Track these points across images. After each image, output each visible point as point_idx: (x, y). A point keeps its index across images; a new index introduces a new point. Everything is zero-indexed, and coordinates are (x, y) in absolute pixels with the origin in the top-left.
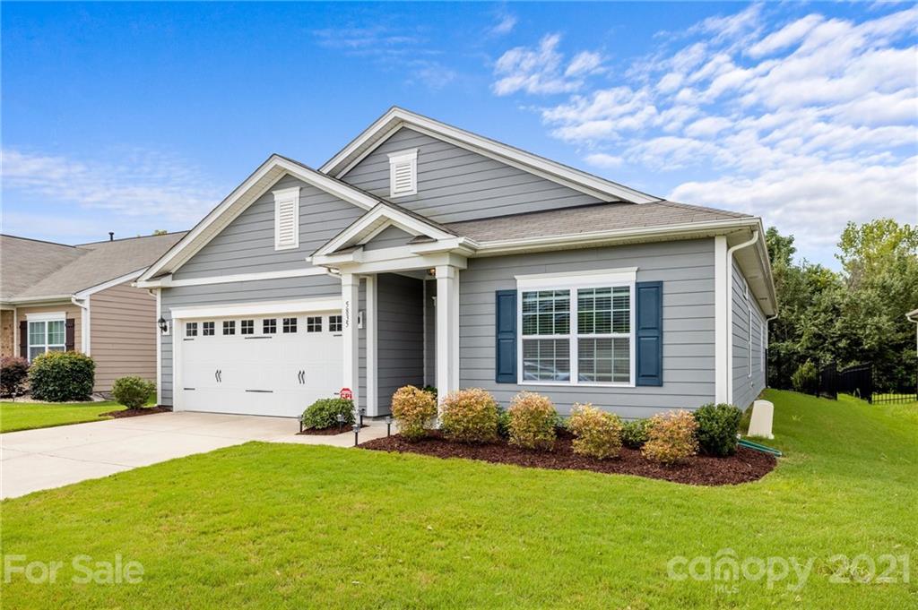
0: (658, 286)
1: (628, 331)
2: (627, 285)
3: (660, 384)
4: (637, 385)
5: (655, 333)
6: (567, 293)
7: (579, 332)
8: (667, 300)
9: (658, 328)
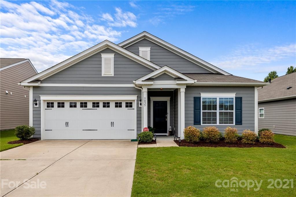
0: (241, 98)
1: (233, 110)
2: (233, 97)
3: (241, 124)
4: (235, 125)
5: (240, 111)
6: (216, 99)
7: (219, 110)
8: (243, 102)
9: (241, 109)
